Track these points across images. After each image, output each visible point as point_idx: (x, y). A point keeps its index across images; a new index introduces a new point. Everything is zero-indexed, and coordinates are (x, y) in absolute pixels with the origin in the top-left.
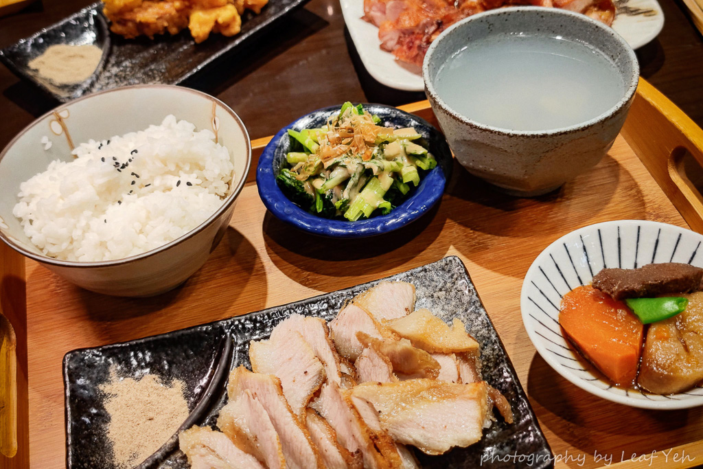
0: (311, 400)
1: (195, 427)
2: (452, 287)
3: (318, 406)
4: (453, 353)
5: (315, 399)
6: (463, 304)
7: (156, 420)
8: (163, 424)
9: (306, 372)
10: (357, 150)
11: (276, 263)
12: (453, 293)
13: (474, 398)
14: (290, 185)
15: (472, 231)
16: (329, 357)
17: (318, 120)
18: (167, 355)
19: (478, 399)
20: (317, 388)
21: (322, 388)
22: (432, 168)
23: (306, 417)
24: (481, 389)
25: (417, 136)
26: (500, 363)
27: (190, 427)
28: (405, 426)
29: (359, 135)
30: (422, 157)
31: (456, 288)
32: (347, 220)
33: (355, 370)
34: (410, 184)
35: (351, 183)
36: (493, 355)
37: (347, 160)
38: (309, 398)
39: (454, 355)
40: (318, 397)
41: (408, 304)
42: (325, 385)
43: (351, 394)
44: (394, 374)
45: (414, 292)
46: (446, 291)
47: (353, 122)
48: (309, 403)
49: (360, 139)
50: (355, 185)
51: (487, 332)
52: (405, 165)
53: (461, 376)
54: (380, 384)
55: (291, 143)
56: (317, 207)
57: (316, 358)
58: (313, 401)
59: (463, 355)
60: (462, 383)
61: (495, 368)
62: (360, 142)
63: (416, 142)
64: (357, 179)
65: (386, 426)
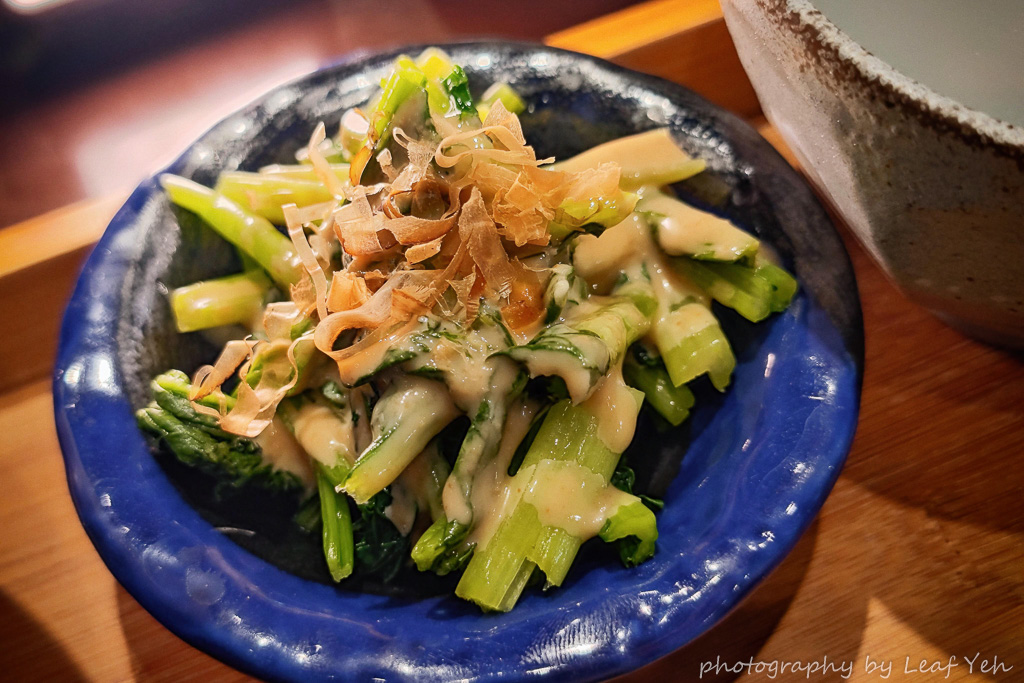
10: (477, 289)
14: (199, 458)
15: (932, 524)
17: (280, 125)
22: (779, 307)
25: (684, 166)
29: (482, 224)
30: (738, 269)
32: (473, 610)
34: (701, 386)
35: (471, 449)
37: (441, 346)
47: (447, 162)
49: (487, 239)
50: (491, 453)
52: (664, 305)
55: (183, 236)
56: (331, 554)
62: (487, 252)
63: (686, 191)
64: (497, 423)
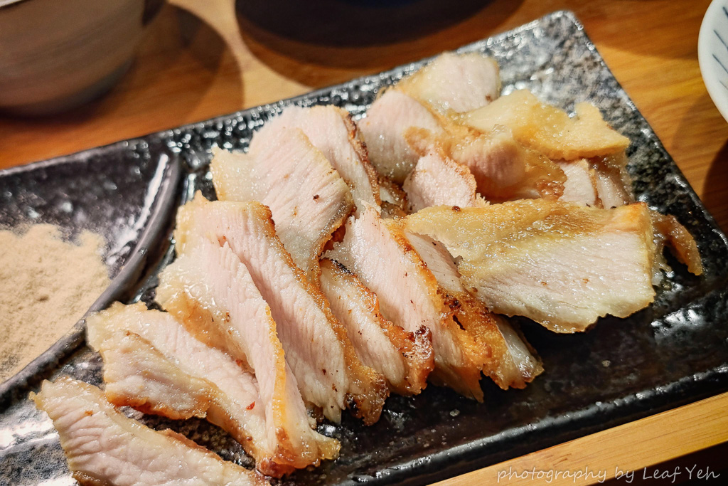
0: (328, 246)
1: (117, 305)
2: (564, 61)
3: (340, 256)
4: (581, 158)
5: (335, 244)
6: (586, 87)
7: (51, 300)
8: (64, 306)
9: (316, 197)
11: (257, 55)
12: (566, 71)
13: (633, 229)
16: (358, 171)
18: (71, 192)
19: (640, 230)
20: (338, 224)
21: (347, 226)
23: (319, 275)
24: (643, 213)
26: (665, 174)
27: (107, 305)
28: (508, 281)
31: (571, 63)
33: (404, 197)
36: (649, 163)
38: (325, 241)
39: (585, 163)
40: (341, 241)
41: (489, 90)
42: (352, 218)
43: (403, 227)
44: (479, 195)
45: (498, 74)
46: (554, 66)
48: (325, 251)
51: (634, 126)
53: (600, 197)
54: (456, 208)
57: (335, 173)
58: (332, 249)
59: (599, 161)
60: (602, 207)
61: (657, 184)
65: (474, 282)
